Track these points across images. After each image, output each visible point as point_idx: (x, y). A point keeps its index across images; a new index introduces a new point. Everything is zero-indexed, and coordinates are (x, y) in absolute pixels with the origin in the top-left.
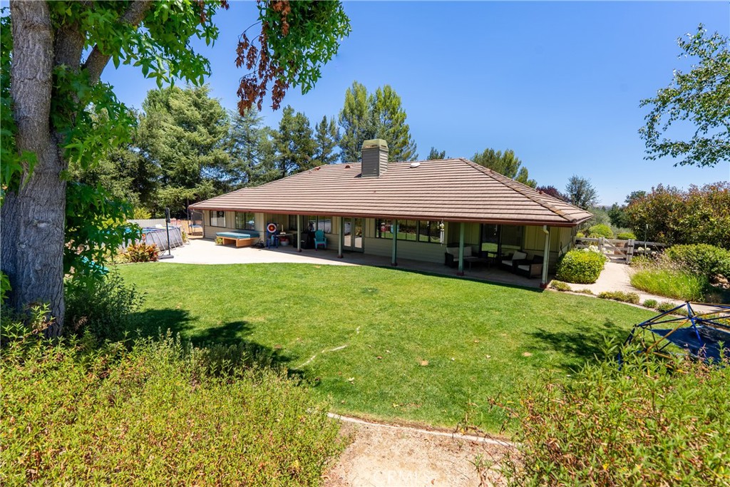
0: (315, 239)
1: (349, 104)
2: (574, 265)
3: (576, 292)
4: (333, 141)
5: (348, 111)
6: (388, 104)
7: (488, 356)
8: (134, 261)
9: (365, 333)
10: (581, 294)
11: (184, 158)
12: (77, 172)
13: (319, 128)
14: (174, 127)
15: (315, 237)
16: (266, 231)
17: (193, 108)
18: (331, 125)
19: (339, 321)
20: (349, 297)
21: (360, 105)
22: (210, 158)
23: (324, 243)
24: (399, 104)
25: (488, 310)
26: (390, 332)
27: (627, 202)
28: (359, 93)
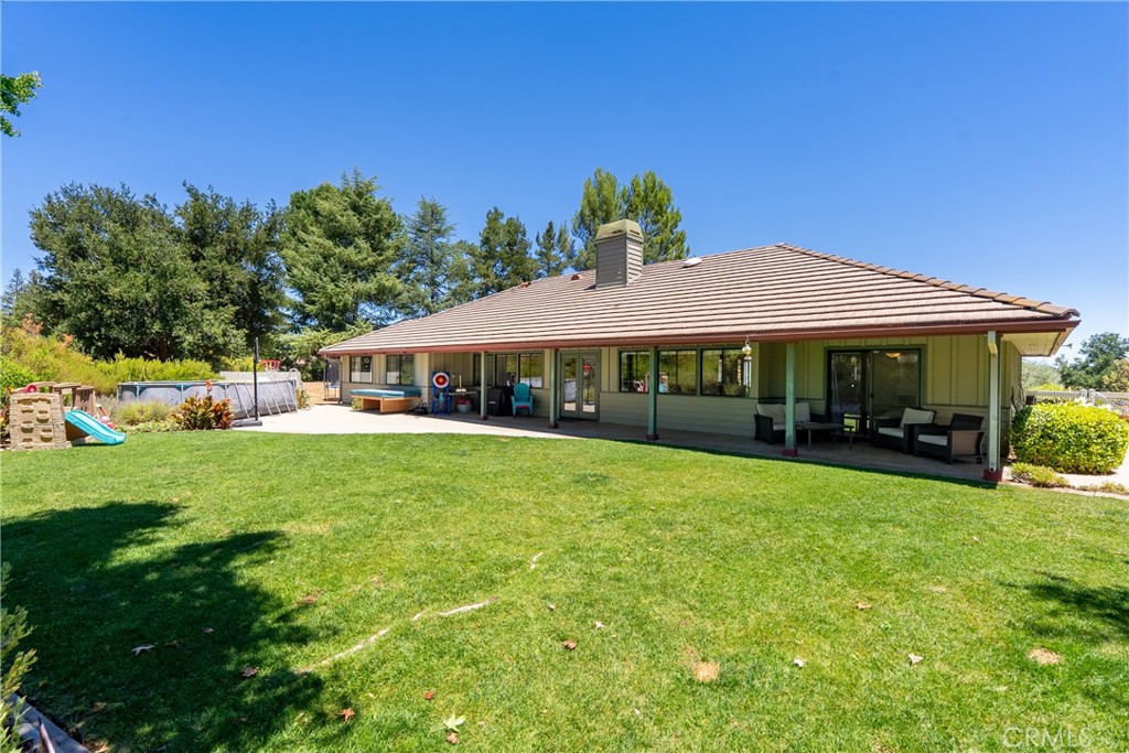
0: (513, 398)
1: (589, 202)
2: (1059, 431)
3: (1084, 489)
4: (563, 260)
5: (587, 212)
6: (650, 199)
7: (915, 658)
8: (188, 428)
9: (552, 569)
10: (1099, 494)
11: (331, 287)
12: (148, 295)
13: (541, 240)
14: (321, 241)
15: (513, 394)
16: (432, 386)
17: (351, 213)
18: (561, 235)
19: (500, 537)
20: (541, 489)
21: (606, 203)
22: (370, 286)
23: (529, 404)
24: (668, 200)
25: (873, 523)
26: (616, 569)
27: (1084, 352)
28: (605, 185)
